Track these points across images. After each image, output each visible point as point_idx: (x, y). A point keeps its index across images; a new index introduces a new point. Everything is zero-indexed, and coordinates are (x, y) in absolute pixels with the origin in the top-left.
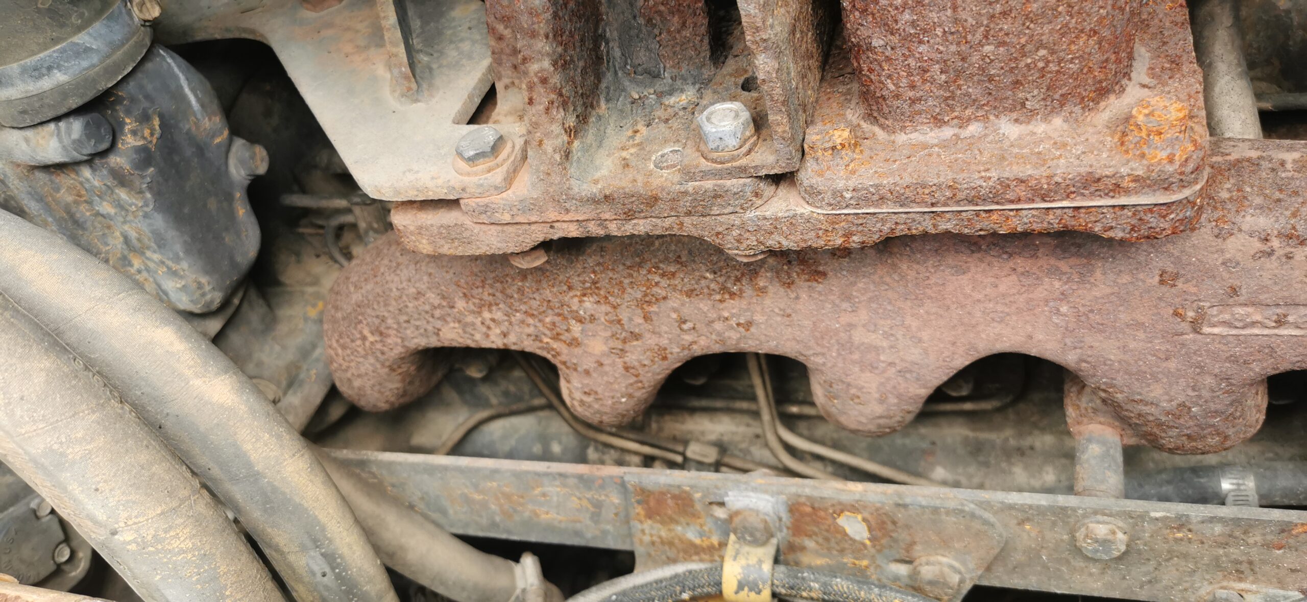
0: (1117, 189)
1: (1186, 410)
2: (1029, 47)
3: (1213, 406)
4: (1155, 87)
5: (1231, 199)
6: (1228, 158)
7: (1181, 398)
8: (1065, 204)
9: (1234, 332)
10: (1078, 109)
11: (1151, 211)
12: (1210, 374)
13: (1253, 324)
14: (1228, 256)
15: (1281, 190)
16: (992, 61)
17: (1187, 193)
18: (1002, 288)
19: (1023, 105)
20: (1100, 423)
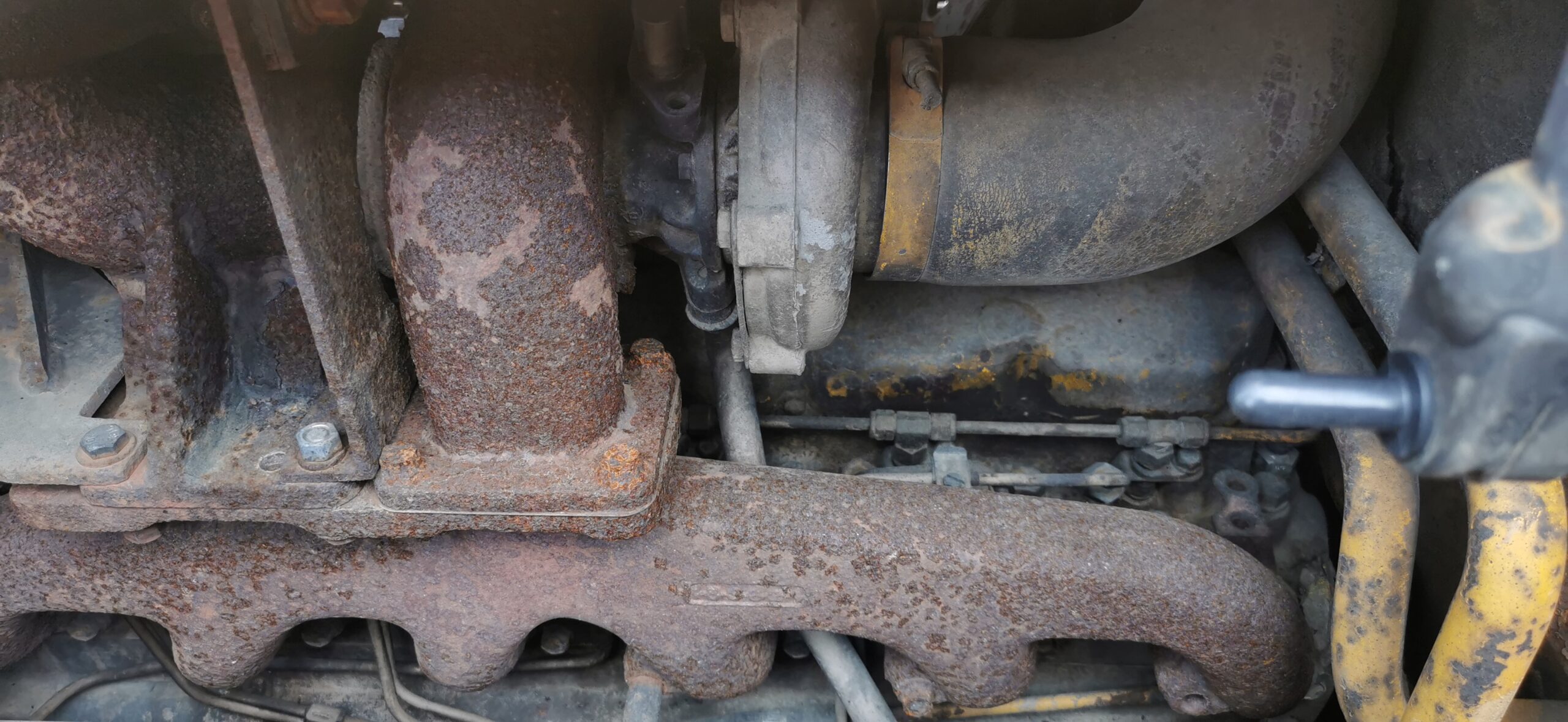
0: (593, 506)
1: (694, 663)
2: (535, 406)
3: (712, 660)
5: (697, 509)
7: (688, 654)
8: (562, 514)
9: (711, 603)
10: (576, 447)
11: (617, 521)
12: (704, 635)
13: (722, 598)
14: (696, 549)
15: (731, 503)
16: (512, 413)
17: (639, 510)
18: (547, 568)
19: (538, 442)
20: (646, 675)
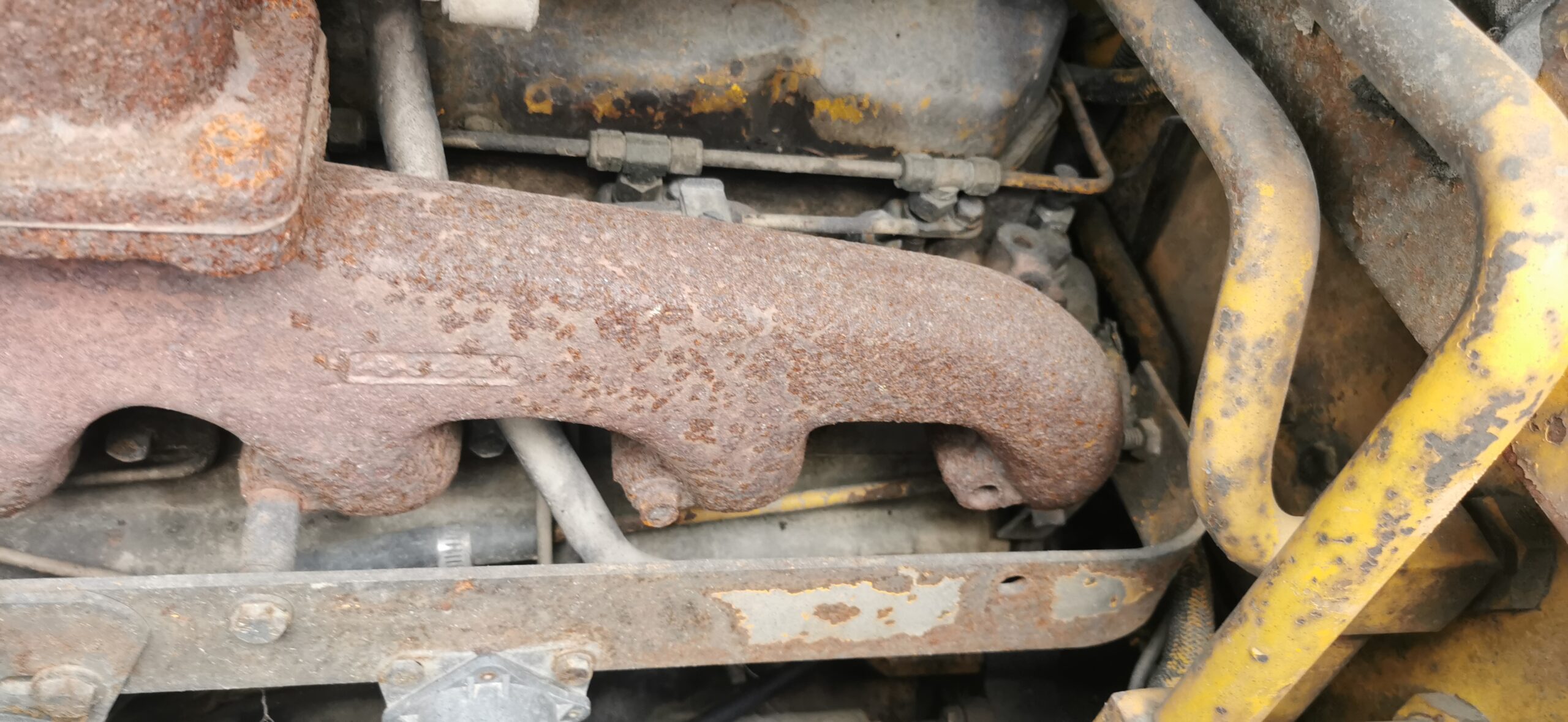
0: (187, 215)
1: (351, 467)
2: (70, 32)
3: (379, 462)
4: (253, 103)
5: (361, 237)
6: (368, 192)
7: (343, 455)
8: (129, 227)
9: (381, 381)
10: (151, 116)
11: (231, 242)
12: (368, 427)
13: (399, 373)
14: (360, 298)
15: (414, 231)
16: (24, 42)
17: (268, 224)
18: (106, 327)
19: (78, 102)
20: (275, 487)
